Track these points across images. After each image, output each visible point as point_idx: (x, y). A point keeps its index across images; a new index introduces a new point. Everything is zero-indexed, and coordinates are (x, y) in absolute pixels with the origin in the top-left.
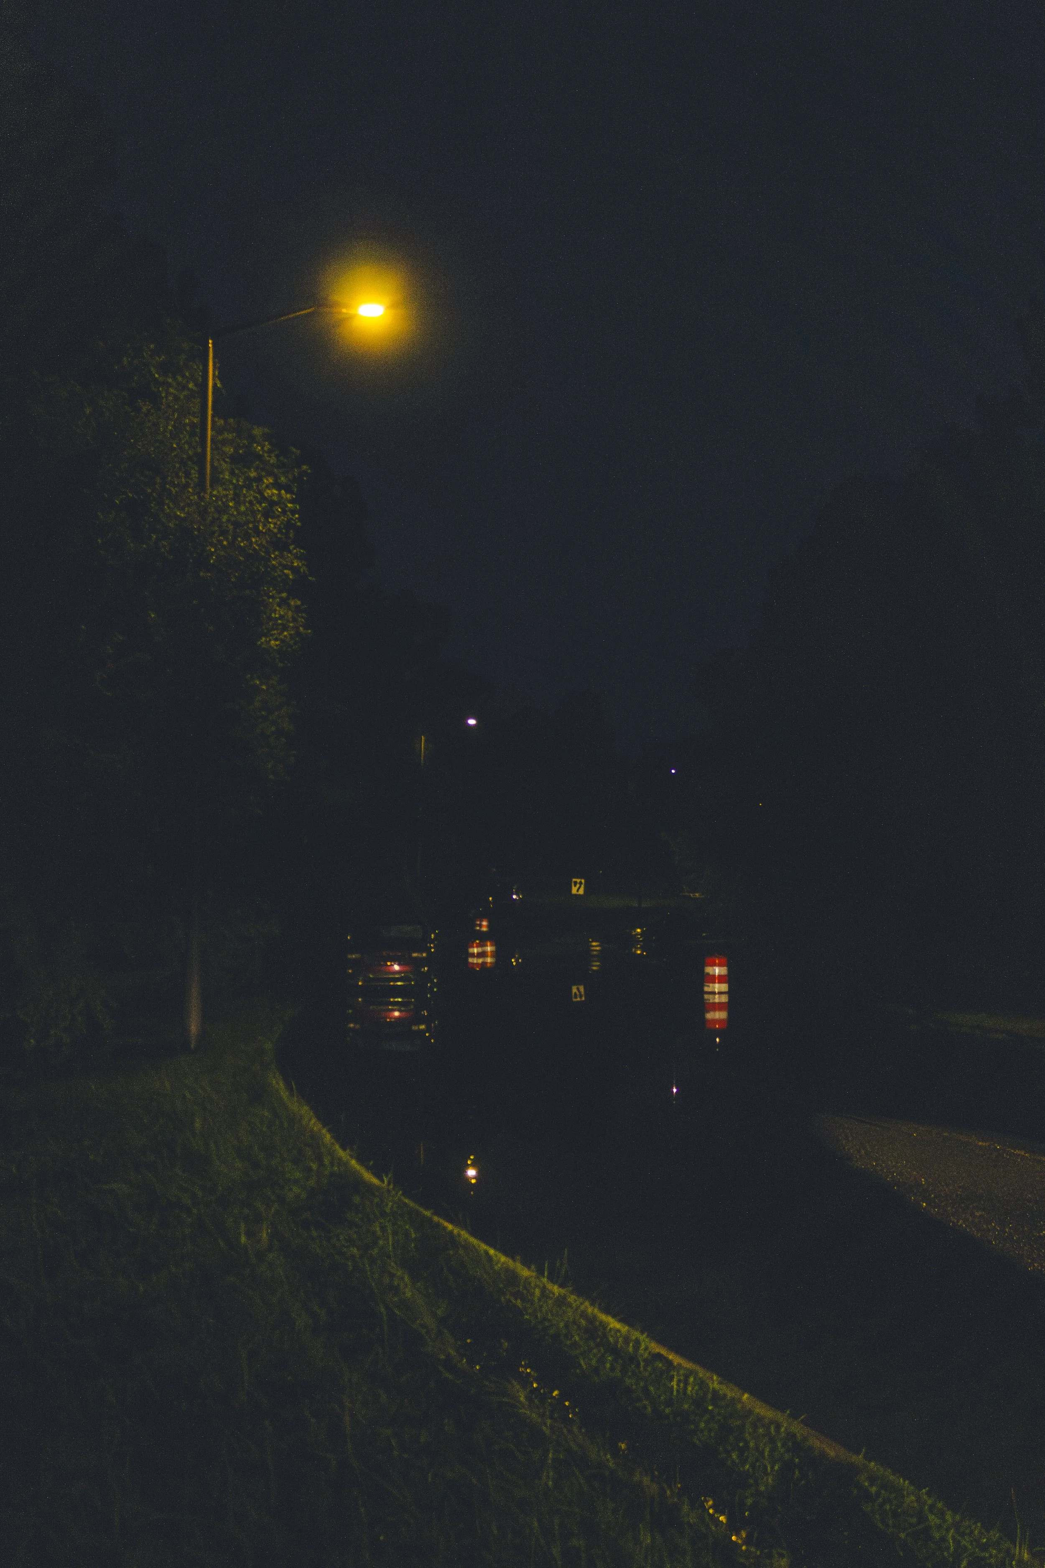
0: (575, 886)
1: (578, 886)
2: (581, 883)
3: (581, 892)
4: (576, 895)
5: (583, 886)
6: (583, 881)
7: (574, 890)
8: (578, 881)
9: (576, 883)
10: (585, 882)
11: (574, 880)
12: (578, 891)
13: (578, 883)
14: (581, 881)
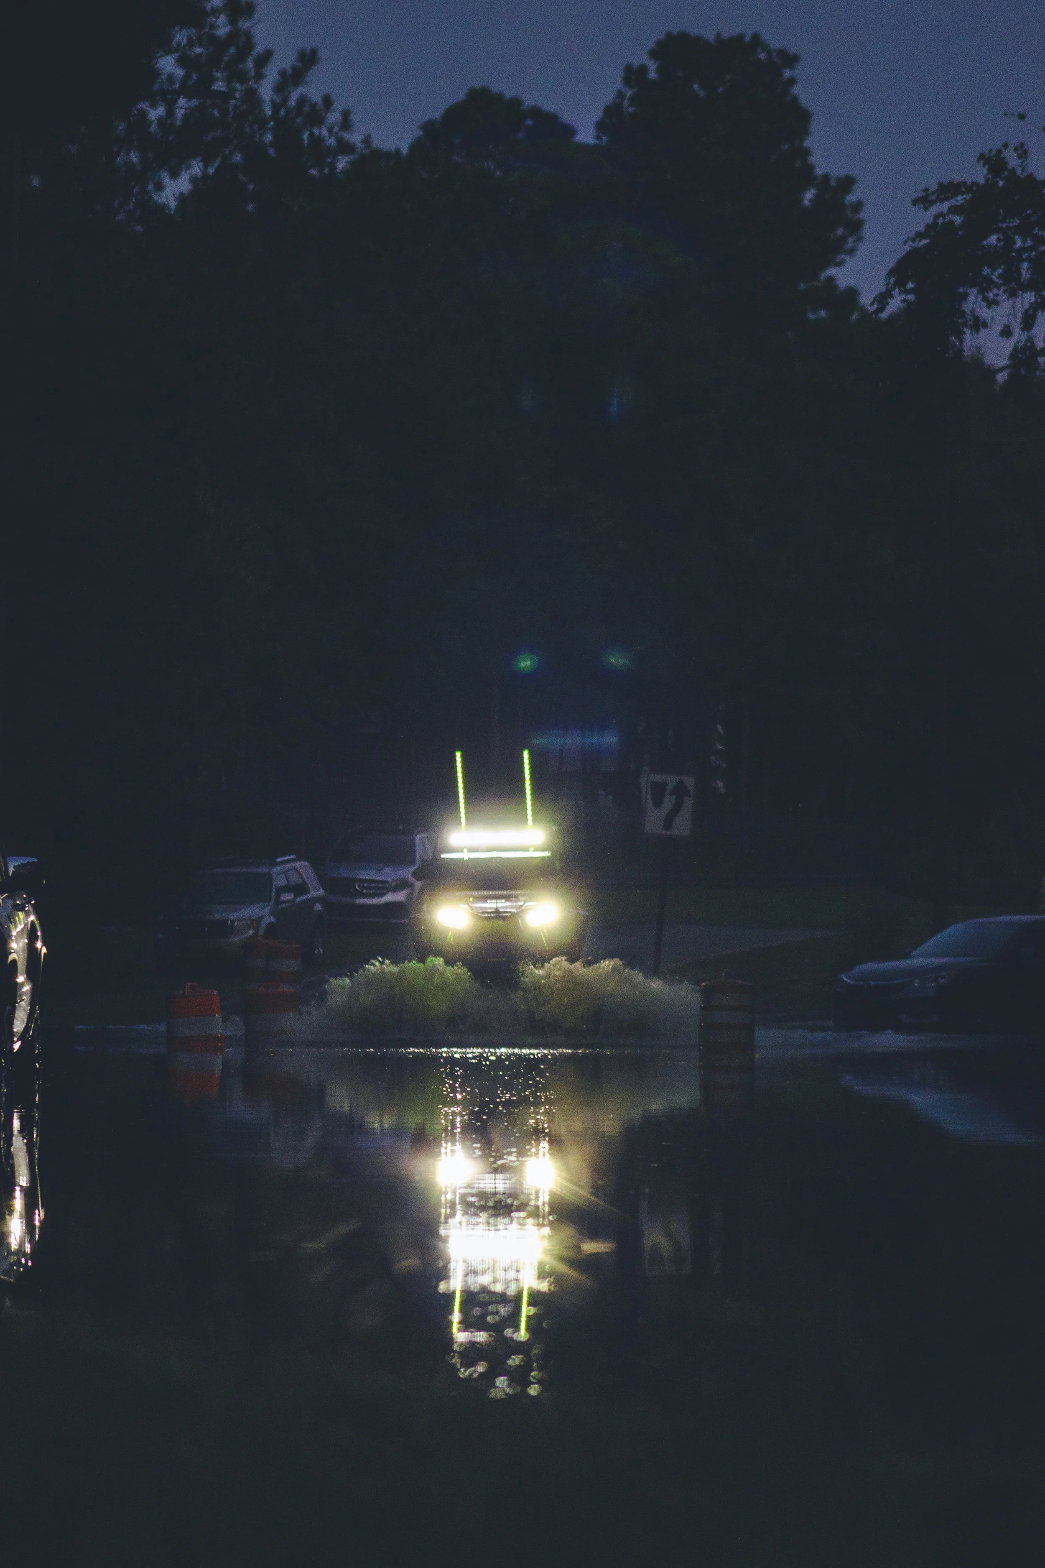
0: (658, 803)
1: (669, 801)
2: (680, 791)
3: (683, 826)
4: (657, 840)
5: (688, 803)
6: (690, 782)
7: (653, 824)
8: (672, 780)
9: (659, 791)
10: (698, 786)
11: (651, 778)
12: (668, 824)
13: (669, 788)
14: (681, 783)
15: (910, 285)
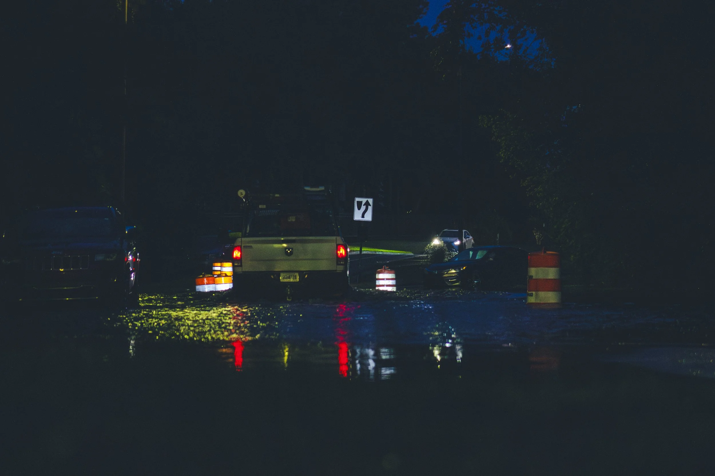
0: (359, 208)
1: (363, 208)
2: (367, 204)
3: (368, 217)
4: (359, 222)
5: (370, 208)
6: (371, 201)
7: (357, 216)
8: (364, 200)
9: (360, 204)
10: (374, 202)
11: (357, 199)
12: (363, 216)
13: (363, 203)
14: (367, 201)
15: (445, 22)
